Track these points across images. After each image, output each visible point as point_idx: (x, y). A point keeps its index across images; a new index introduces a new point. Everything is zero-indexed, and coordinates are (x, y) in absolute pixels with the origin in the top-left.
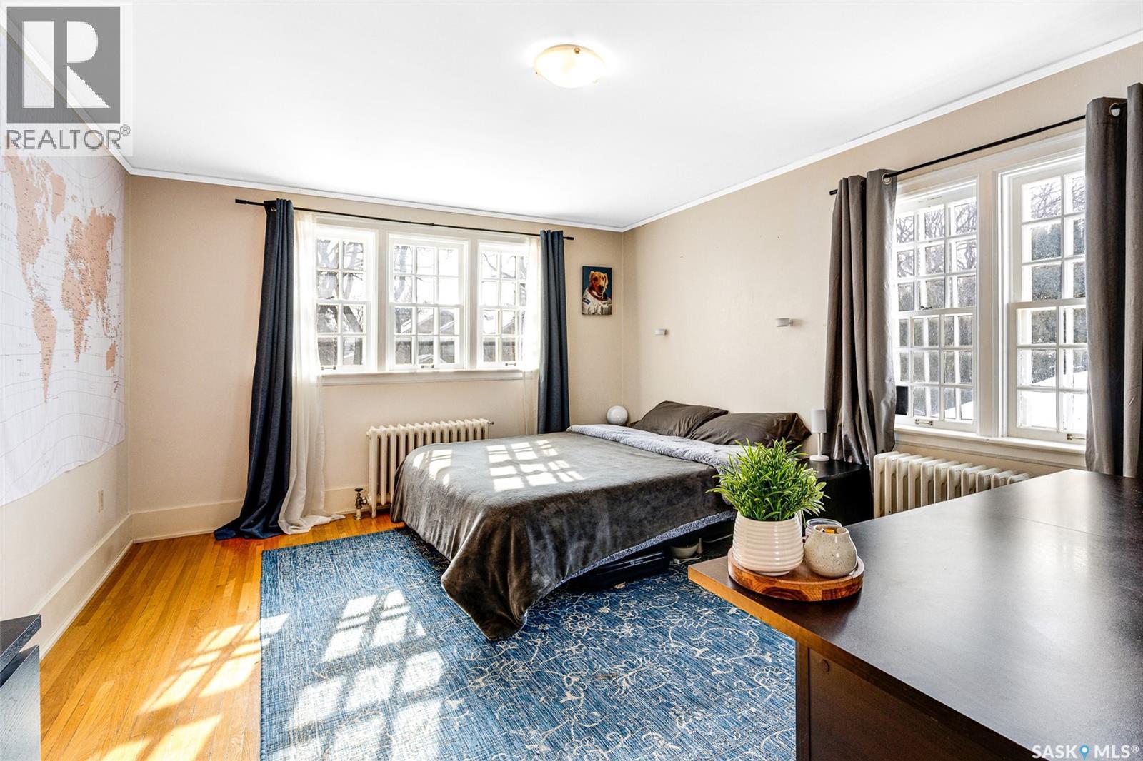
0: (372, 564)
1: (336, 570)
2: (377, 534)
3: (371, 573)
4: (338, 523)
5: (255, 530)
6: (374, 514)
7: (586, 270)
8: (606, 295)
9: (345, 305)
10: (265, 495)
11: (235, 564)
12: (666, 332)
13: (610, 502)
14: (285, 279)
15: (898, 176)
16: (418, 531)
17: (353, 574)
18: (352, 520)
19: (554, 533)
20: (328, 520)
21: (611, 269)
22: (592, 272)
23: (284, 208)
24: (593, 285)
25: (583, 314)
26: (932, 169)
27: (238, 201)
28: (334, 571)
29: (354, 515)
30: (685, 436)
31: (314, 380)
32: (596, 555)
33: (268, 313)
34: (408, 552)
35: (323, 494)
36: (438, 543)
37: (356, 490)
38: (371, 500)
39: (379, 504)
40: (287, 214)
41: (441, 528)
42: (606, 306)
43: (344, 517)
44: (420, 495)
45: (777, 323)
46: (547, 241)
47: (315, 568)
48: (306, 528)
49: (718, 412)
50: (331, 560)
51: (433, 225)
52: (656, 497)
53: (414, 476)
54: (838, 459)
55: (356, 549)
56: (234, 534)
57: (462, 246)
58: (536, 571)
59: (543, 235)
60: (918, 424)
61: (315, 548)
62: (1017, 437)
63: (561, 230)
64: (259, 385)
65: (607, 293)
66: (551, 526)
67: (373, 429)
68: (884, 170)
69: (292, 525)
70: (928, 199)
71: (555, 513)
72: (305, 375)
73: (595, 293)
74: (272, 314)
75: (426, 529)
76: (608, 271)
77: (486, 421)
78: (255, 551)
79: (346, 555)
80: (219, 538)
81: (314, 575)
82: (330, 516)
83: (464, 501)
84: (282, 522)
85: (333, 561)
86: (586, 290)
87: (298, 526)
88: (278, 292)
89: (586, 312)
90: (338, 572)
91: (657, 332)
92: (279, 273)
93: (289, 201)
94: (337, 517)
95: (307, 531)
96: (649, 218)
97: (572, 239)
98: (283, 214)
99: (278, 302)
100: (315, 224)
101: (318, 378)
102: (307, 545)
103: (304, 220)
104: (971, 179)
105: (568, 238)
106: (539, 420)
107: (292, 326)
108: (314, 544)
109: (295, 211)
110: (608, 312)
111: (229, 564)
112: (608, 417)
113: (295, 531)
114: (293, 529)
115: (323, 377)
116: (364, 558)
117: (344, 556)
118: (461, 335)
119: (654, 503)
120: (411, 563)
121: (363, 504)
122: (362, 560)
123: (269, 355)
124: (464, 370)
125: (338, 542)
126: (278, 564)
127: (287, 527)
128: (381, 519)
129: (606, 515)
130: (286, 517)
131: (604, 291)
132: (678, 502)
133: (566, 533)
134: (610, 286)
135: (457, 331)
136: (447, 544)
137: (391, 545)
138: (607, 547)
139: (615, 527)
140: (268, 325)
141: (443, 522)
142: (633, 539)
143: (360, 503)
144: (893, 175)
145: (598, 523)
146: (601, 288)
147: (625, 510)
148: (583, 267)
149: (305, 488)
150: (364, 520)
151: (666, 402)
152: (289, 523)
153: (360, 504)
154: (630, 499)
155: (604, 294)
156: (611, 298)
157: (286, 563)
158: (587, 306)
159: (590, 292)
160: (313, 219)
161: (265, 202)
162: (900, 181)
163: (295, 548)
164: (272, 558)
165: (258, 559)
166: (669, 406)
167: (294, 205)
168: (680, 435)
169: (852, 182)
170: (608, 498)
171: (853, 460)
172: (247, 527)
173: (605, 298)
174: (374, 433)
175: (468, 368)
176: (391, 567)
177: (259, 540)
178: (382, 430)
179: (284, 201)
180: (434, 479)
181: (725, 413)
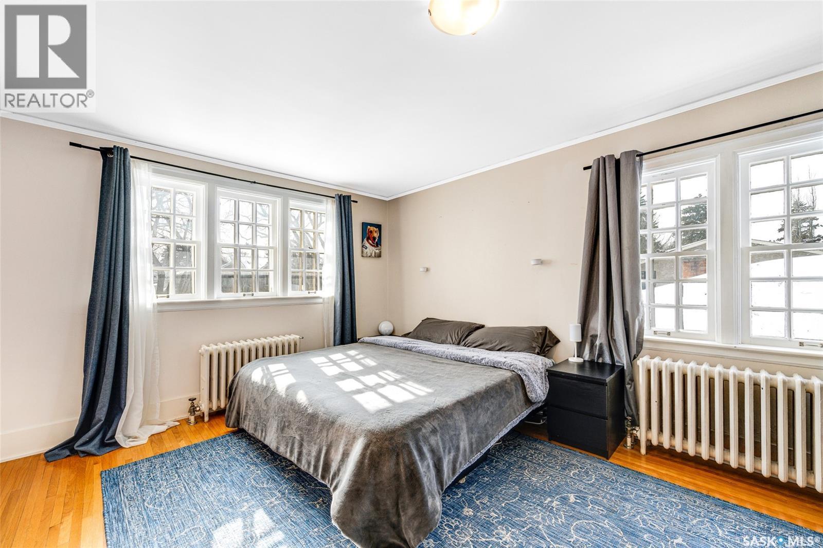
0: (221, 477)
1: (185, 487)
2: (215, 439)
3: (223, 489)
4: (175, 431)
5: (90, 448)
6: (206, 419)
7: (365, 225)
8: (377, 243)
9: (177, 244)
10: (101, 413)
11: (70, 492)
12: (427, 270)
13: (466, 413)
14: (122, 218)
15: (644, 156)
16: (267, 442)
17: (205, 493)
18: (187, 426)
19: (432, 451)
20: (164, 428)
21: (381, 225)
22: (369, 227)
23: (121, 154)
24: (369, 236)
25: (362, 256)
26: (673, 151)
27: (71, 144)
28: (184, 490)
29: (187, 421)
30: (459, 344)
31: (149, 306)
32: (461, 464)
33: (104, 248)
34: (251, 459)
35: (158, 405)
36: (299, 460)
37: (190, 400)
38: (204, 407)
39: (210, 409)
40: (124, 161)
41: (301, 446)
42: (377, 251)
43: (179, 424)
44: (265, 408)
45: (533, 263)
46: (340, 202)
47: (162, 488)
48: (144, 440)
49: (477, 326)
50: (176, 475)
51: (255, 182)
52: (492, 403)
53: (255, 391)
54: (589, 360)
55: (199, 459)
56: (68, 453)
57: (276, 201)
58: (429, 496)
59: (337, 198)
60: (656, 334)
61: (158, 462)
62: (751, 344)
63: (349, 195)
64: (94, 313)
65: (378, 243)
66: (430, 445)
67: (204, 347)
68: (636, 151)
69: (129, 437)
70: (662, 174)
71: (431, 432)
72: (141, 301)
73: (371, 242)
74: (109, 249)
75: (278, 443)
76: (379, 227)
77: (298, 337)
78: (92, 471)
79: (190, 469)
80: (50, 459)
81: (163, 498)
82: (163, 424)
83: (333, 423)
84: (119, 437)
85: (179, 476)
86: (365, 240)
87: (136, 438)
88: (115, 229)
89: (365, 255)
90: (188, 490)
91: (421, 270)
92: (116, 212)
93: (126, 149)
94: (172, 424)
95: (145, 442)
96: (411, 190)
97: (356, 202)
98: (120, 160)
99: (114, 238)
100: (151, 173)
101: (154, 305)
102: (148, 460)
103: (140, 169)
104: (712, 157)
105: (354, 201)
106: (335, 334)
107: (129, 259)
108: (155, 457)
109: (131, 159)
110: (379, 256)
111: (64, 494)
112: (379, 329)
113: (133, 444)
114: (130, 441)
115: (158, 304)
116: (211, 469)
117: (189, 469)
118: (275, 270)
119: (491, 409)
120: (259, 471)
121: (196, 411)
122: (209, 472)
123: (106, 285)
124: (278, 297)
125: (179, 453)
126: (121, 486)
127: (125, 441)
128: (213, 422)
129: (464, 426)
130: (123, 431)
131: (376, 240)
132: (505, 405)
133: (441, 450)
134: (380, 237)
135: (271, 267)
136: (313, 463)
137: (232, 452)
138: (467, 455)
139: (471, 435)
140: (105, 258)
141: (302, 439)
142: (483, 443)
143: (193, 410)
144: (641, 155)
145: (460, 434)
146: (374, 238)
147: (475, 418)
148: (363, 223)
149: (142, 403)
150: (197, 425)
151: (428, 319)
152: (125, 436)
153: (194, 412)
154: (477, 408)
155: (377, 242)
156: (381, 245)
157: (129, 485)
158: (365, 251)
159: (368, 241)
160: (149, 169)
161: (100, 148)
162: (645, 160)
163: (136, 464)
164: (112, 480)
165: (97, 482)
166: (434, 322)
167: (130, 153)
168: (453, 344)
169: (609, 159)
170: (463, 410)
171: (603, 360)
172: (82, 445)
173: (377, 246)
174: (207, 351)
175: (280, 295)
176: (241, 478)
177: (96, 457)
178: (213, 348)
179: (121, 148)
180: (284, 396)
181: (483, 326)
